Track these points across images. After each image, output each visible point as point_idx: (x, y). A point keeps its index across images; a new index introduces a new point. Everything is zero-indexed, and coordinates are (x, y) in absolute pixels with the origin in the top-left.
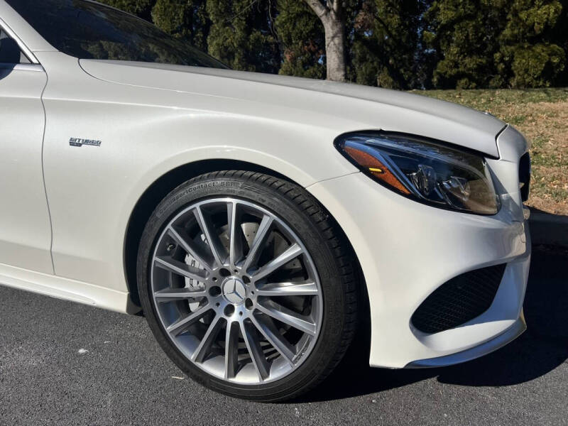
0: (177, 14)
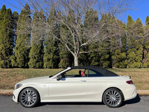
0: (38, 51)
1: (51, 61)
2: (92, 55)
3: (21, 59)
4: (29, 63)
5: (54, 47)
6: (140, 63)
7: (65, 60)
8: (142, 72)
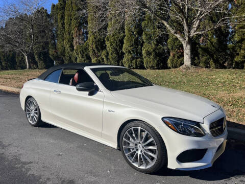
0: (132, 40)
1: (152, 56)
3: (113, 55)
4: (123, 61)
7: (177, 53)
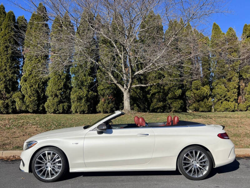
0: (61, 84)
1: (83, 101)
2: (153, 91)
3: (32, 98)
4: (45, 105)
5: (89, 78)
6: (234, 102)
7: (108, 99)
8: (238, 118)
